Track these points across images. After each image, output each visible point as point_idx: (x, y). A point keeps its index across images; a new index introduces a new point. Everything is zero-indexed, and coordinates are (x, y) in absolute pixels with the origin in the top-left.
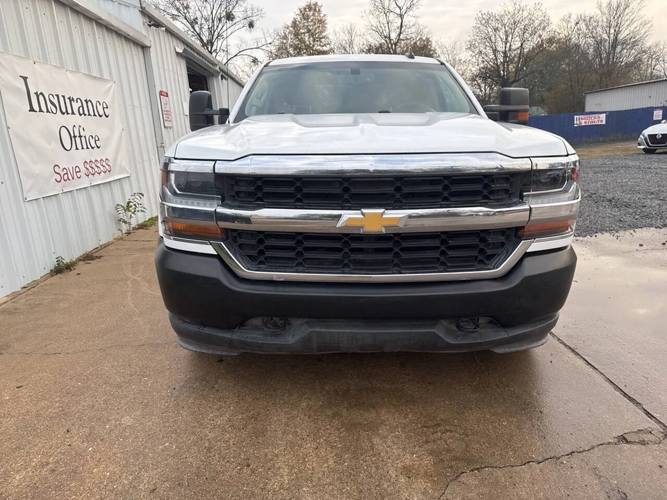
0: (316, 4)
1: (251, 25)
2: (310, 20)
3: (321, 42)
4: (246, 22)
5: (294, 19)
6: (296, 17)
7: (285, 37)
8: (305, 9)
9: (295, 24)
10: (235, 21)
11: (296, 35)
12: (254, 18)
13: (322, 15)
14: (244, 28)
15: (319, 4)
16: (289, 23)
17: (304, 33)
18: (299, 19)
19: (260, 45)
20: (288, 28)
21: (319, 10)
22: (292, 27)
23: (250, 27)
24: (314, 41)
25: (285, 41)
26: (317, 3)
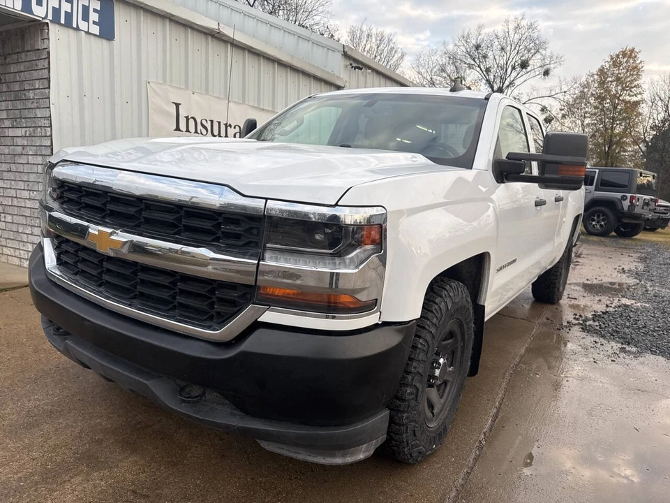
0: (632, 51)
1: (546, 73)
2: (621, 68)
3: (631, 91)
4: (542, 71)
5: (602, 66)
6: (604, 64)
7: (587, 85)
8: (618, 56)
9: (602, 72)
10: (529, 69)
11: (602, 84)
12: (552, 66)
13: (638, 62)
14: (539, 76)
15: (636, 50)
16: (595, 70)
17: (611, 82)
18: (608, 66)
19: (553, 93)
20: (592, 76)
21: (636, 56)
22: (597, 75)
23: (544, 75)
24: (623, 89)
25: (586, 90)
26: (633, 49)
